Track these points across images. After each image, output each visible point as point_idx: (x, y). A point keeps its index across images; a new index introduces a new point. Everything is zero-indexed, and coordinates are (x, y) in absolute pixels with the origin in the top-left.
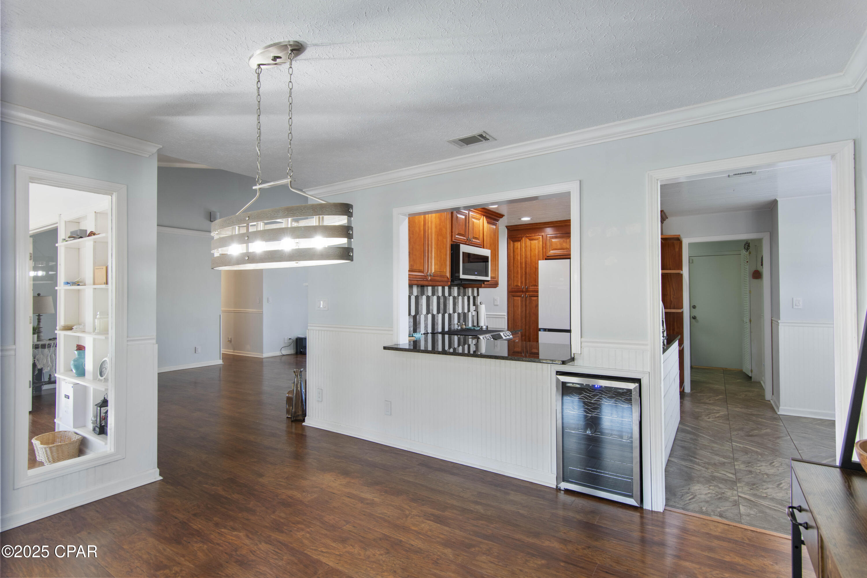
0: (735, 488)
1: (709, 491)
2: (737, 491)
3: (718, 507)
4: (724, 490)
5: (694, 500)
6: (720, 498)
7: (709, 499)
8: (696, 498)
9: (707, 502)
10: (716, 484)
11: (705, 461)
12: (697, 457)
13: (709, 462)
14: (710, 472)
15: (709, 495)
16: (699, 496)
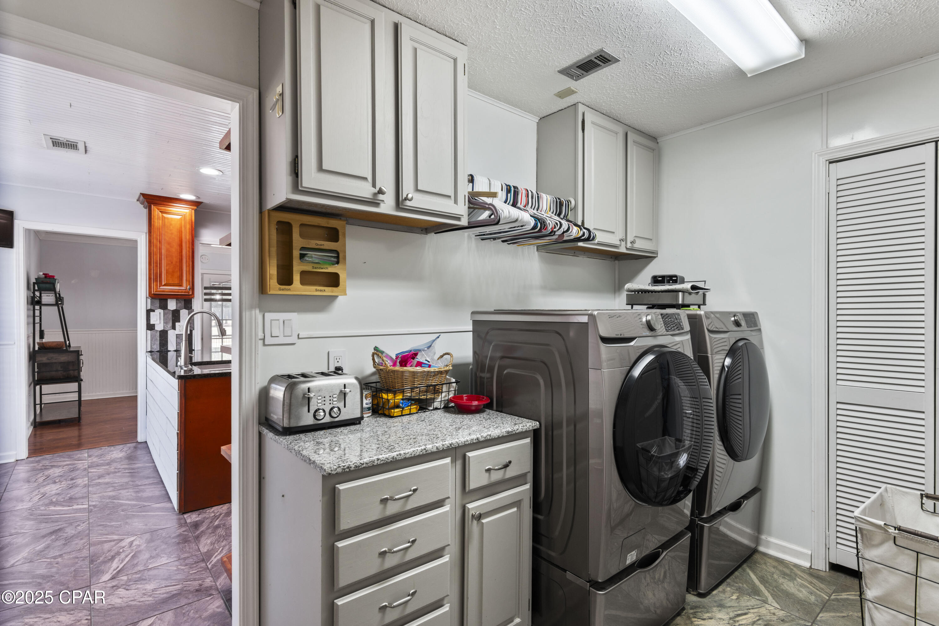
0: (90, 464)
1: (111, 456)
2: (88, 463)
3: (103, 451)
5: (121, 449)
6: (101, 455)
8: (119, 450)
9: (111, 451)
10: (105, 462)
15: (110, 454)
16: (118, 452)
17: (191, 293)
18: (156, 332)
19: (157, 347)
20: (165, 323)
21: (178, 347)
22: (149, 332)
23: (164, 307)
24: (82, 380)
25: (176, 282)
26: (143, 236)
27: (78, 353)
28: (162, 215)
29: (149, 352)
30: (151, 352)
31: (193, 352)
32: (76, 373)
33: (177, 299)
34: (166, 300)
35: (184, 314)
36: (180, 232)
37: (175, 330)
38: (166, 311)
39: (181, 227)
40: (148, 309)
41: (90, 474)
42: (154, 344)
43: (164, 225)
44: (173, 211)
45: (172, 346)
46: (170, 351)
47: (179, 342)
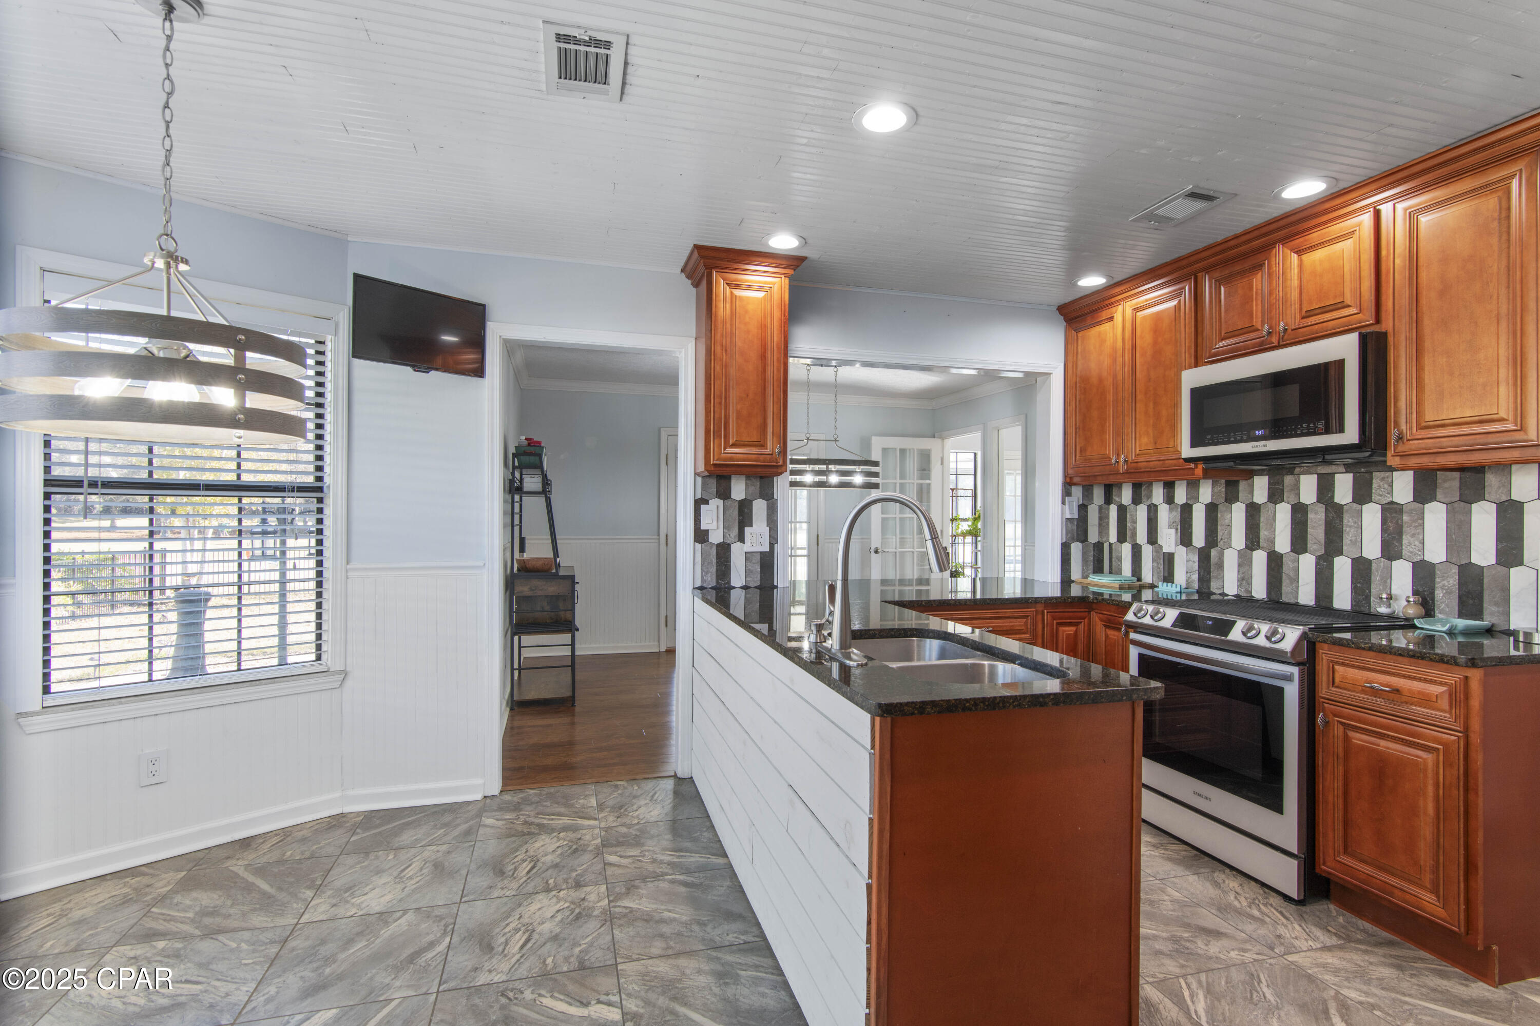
0: (603, 833)
1: (637, 813)
2: (600, 828)
3: (621, 795)
4: (618, 824)
5: (651, 794)
6: (621, 808)
7: (634, 801)
8: (649, 798)
9: (635, 797)
10: (631, 831)
11: (664, 880)
12: (683, 889)
13: (656, 883)
14: (647, 853)
15: (635, 807)
16: (647, 801)
17: (781, 463)
18: (711, 548)
19: (711, 581)
20: (727, 527)
21: (748, 579)
22: (698, 546)
23: (724, 494)
24: (578, 630)
25: (755, 437)
26: (690, 346)
27: (572, 578)
28: (731, 293)
29: (698, 588)
30: (701, 588)
31: (775, 590)
32: (568, 615)
33: (748, 477)
34: (728, 478)
35: (759, 507)
36: (763, 327)
37: (743, 542)
38: (729, 502)
39: (765, 317)
40: (697, 498)
41: (610, 871)
42: (707, 573)
43: (733, 313)
44: (751, 281)
45: (737, 578)
46: (735, 588)
47: (749, 570)
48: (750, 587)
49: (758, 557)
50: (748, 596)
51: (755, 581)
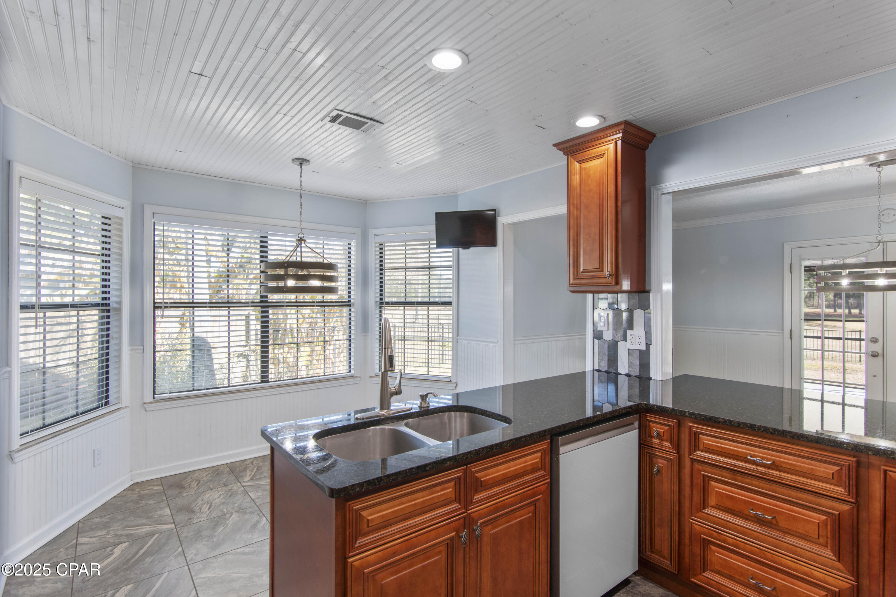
18: (605, 343)
19: (605, 365)
20: (615, 330)
21: (630, 369)
22: (596, 341)
23: (613, 304)
25: (595, 266)
30: (598, 371)
31: (651, 381)
35: (639, 314)
36: (600, 184)
37: (626, 342)
38: (616, 311)
42: (602, 360)
43: (581, 180)
45: (623, 368)
46: (621, 374)
47: (631, 362)
48: (632, 376)
49: (638, 353)
50: (630, 382)
51: (635, 372)
